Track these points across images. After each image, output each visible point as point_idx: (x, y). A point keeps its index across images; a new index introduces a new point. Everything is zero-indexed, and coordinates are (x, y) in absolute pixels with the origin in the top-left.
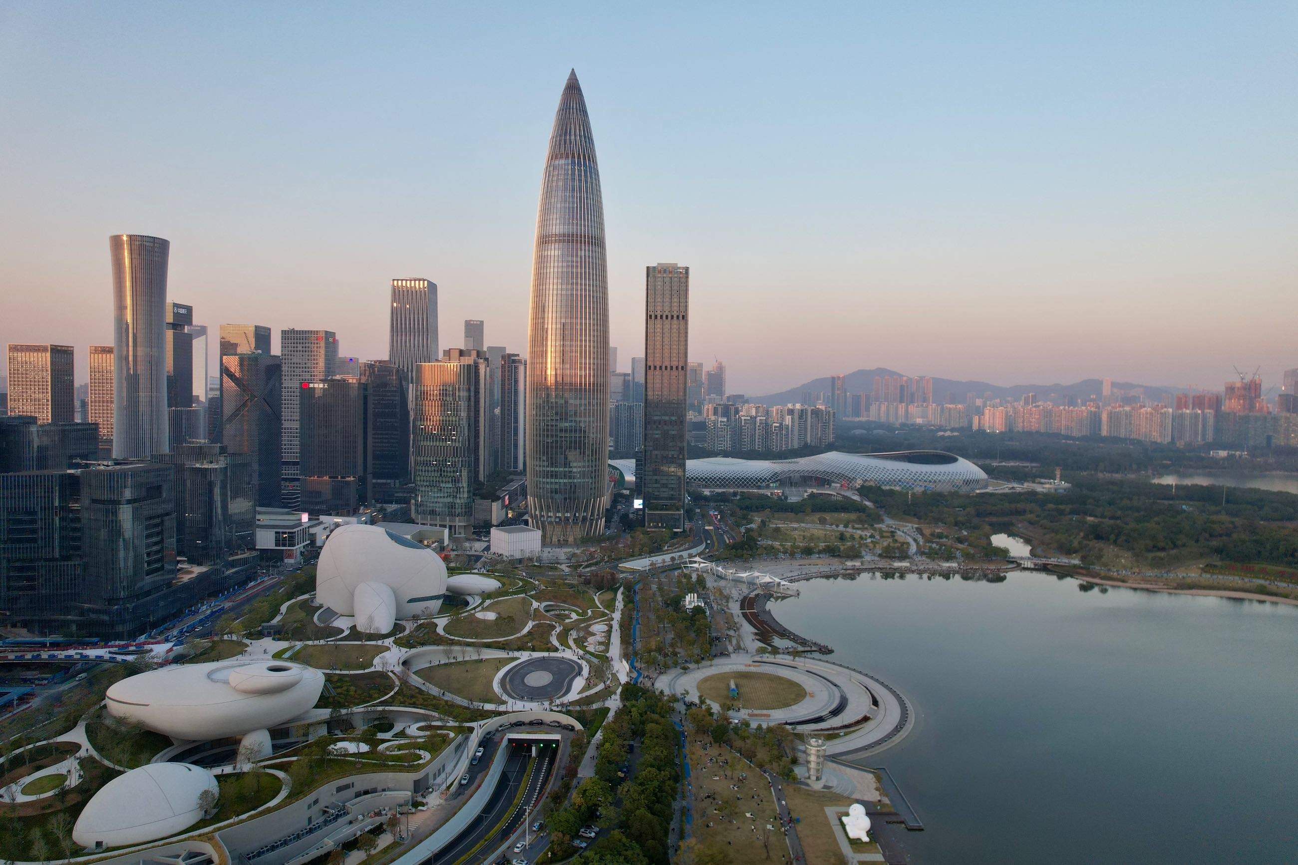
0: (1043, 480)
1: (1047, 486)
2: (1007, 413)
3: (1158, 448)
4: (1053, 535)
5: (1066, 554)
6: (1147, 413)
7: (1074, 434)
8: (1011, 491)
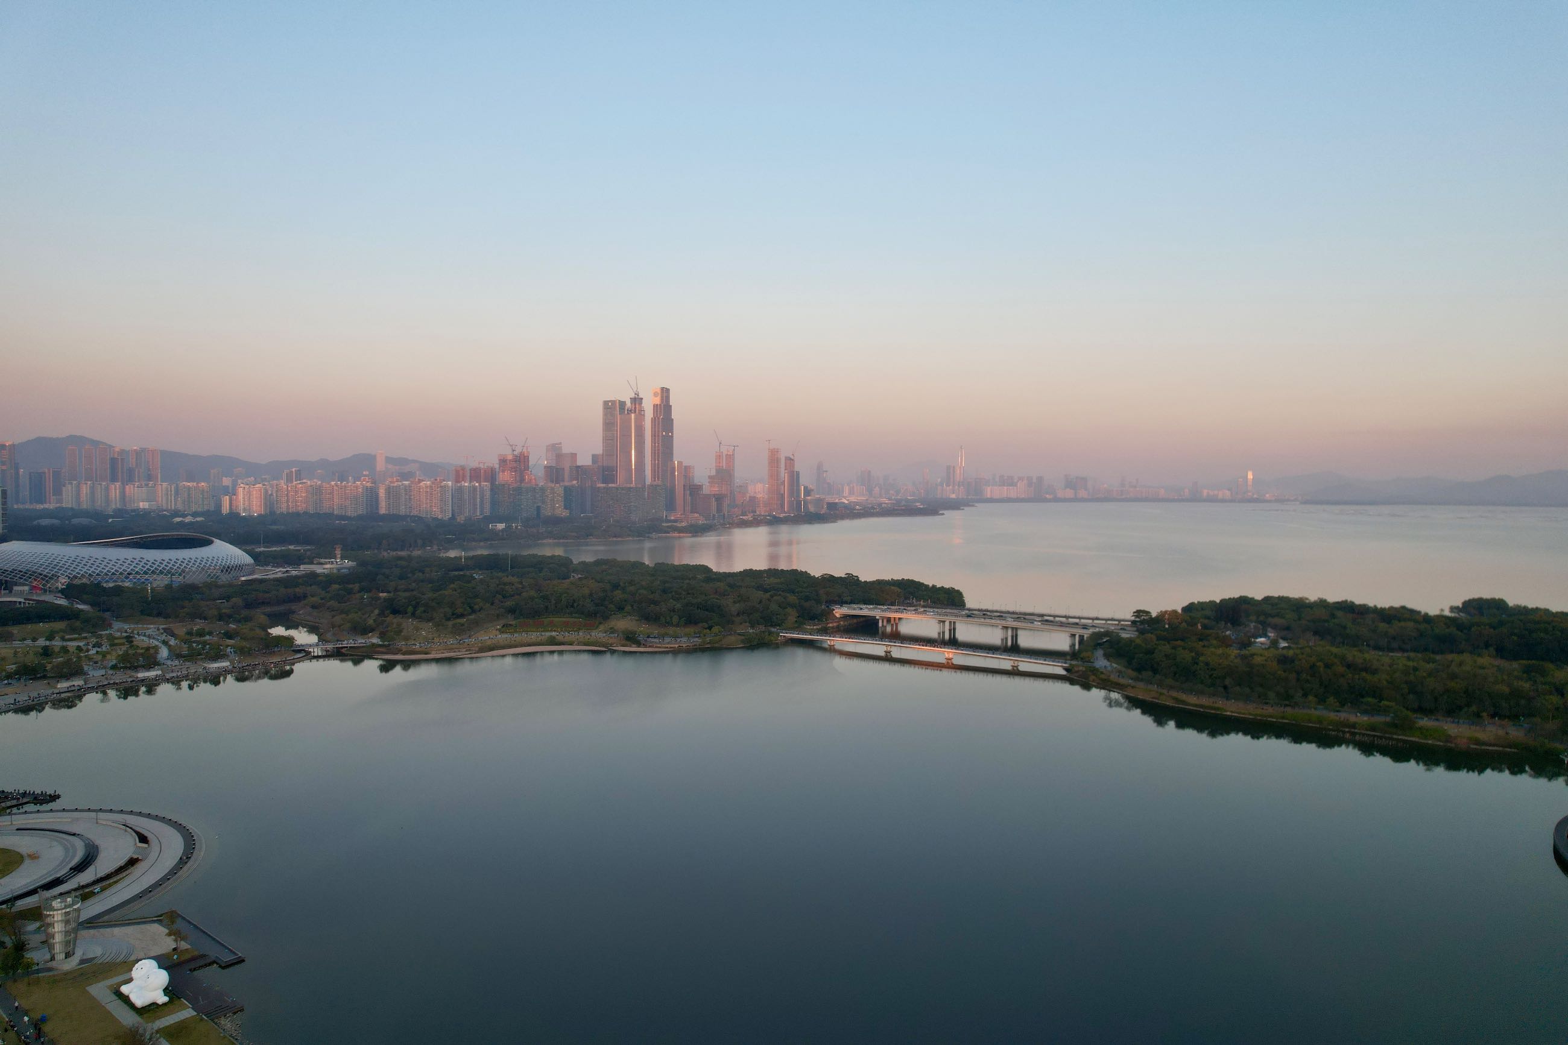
0: (322, 560)
1: (328, 566)
2: (266, 491)
3: (440, 523)
4: (343, 616)
5: (362, 635)
6: (427, 487)
7: (349, 514)
8: (286, 575)
